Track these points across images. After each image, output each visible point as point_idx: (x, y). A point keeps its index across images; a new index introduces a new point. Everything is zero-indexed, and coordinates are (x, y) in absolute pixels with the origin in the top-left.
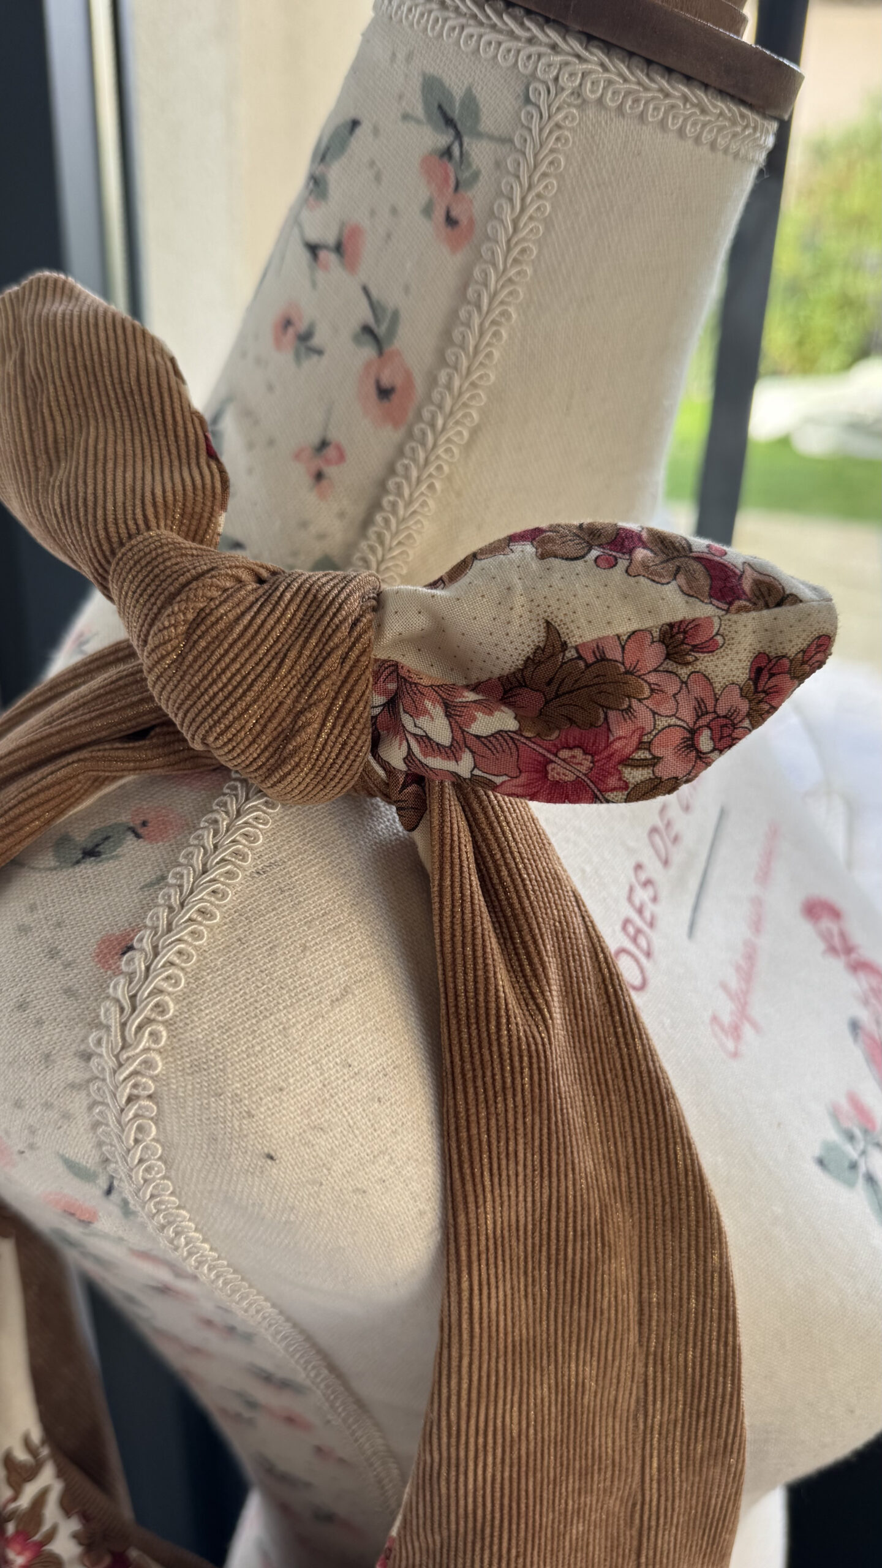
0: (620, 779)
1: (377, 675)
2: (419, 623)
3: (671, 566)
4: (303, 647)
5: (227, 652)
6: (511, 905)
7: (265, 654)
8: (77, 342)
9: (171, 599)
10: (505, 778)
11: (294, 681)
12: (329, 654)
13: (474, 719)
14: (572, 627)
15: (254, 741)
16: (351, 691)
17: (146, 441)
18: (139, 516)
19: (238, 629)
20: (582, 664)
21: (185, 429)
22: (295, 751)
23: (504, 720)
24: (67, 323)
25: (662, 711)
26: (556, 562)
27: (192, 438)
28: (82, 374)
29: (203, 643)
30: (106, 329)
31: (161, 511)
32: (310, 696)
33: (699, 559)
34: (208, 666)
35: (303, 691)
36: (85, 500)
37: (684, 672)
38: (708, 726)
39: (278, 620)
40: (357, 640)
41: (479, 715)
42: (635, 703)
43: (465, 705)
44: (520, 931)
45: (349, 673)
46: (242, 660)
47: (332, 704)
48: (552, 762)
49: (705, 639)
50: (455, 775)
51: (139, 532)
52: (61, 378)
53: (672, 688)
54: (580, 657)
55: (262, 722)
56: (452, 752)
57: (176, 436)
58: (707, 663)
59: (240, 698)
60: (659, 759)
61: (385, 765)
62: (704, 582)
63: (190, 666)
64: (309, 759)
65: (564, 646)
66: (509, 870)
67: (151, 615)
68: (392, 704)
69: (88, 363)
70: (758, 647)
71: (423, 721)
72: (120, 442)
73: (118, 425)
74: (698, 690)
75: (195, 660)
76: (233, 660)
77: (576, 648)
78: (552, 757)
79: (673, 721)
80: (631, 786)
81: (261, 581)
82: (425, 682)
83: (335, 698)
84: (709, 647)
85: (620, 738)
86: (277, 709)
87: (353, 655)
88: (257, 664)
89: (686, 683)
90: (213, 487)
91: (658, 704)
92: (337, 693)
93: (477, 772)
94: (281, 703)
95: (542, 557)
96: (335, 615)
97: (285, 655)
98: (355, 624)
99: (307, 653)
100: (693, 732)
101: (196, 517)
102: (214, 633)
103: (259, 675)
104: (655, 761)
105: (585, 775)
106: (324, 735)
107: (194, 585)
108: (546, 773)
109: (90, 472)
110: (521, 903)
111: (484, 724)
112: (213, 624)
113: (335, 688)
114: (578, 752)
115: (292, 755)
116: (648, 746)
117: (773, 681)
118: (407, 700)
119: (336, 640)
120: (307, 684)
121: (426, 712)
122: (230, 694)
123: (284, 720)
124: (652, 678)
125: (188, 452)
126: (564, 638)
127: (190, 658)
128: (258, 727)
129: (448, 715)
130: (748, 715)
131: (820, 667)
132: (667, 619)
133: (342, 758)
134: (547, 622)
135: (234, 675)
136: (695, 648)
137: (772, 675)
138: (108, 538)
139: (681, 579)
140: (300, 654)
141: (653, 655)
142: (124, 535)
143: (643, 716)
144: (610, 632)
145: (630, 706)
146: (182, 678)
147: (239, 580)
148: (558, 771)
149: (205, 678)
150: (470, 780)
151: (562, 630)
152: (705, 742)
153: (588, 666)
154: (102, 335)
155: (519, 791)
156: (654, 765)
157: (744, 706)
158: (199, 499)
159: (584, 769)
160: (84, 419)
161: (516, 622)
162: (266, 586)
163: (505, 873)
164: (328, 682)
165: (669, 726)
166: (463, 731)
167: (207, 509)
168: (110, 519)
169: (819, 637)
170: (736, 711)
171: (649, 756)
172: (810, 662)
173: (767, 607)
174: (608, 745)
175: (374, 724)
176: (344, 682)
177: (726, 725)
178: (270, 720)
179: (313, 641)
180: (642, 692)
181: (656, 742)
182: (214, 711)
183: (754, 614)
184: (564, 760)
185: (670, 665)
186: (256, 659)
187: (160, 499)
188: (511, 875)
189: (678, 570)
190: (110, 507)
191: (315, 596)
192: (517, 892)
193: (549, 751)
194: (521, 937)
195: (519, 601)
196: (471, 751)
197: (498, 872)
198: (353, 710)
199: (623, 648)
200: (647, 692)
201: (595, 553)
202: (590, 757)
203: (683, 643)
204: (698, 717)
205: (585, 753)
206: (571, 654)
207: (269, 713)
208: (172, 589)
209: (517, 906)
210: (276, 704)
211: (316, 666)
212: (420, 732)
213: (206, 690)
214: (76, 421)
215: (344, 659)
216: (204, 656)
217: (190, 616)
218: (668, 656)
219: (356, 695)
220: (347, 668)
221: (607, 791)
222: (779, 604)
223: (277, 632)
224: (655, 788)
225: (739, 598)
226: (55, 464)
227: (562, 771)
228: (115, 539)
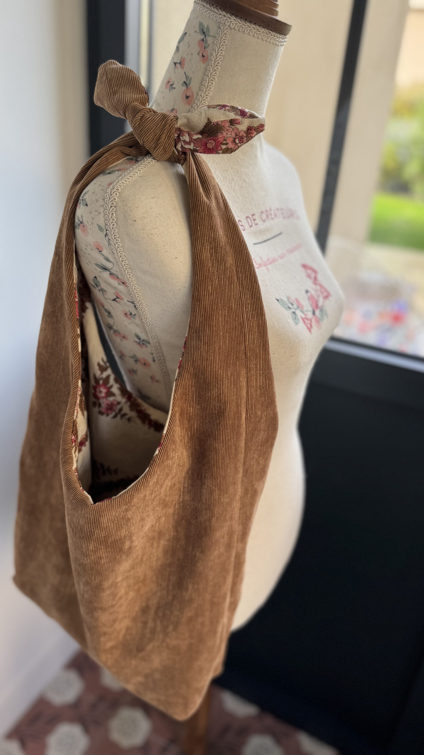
0: (221, 148)
1: (176, 130)
2: (185, 120)
3: (233, 110)
4: (162, 123)
5: (148, 122)
6: (203, 179)
7: (155, 123)
8: (119, 72)
9: (138, 113)
10: (199, 148)
11: (160, 129)
12: (167, 124)
13: (194, 136)
14: (213, 119)
15: (152, 141)
16: (171, 132)
17: (133, 90)
18: (132, 101)
19: (150, 118)
20: (214, 125)
21: (141, 88)
22: (160, 143)
23: (200, 136)
24: (117, 69)
25: (229, 133)
26: (211, 108)
27: (142, 90)
28: (120, 78)
29: (143, 120)
30: (125, 69)
31: (136, 100)
32: (163, 132)
33: (239, 110)
34: (144, 125)
35: (162, 131)
36: (122, 99)
37: (233, 127)
38: (238, 138)
39: (157, 118)
40: (172, 122)
41: (195, 135)
42: (223, 131)
43: (192, 134)
44: (205, 184)
45: (170, 128)
46: (150, 124)
47: (167, 134)
48: (208, 143)
49: (238, 122)
50: (190, 149)
51: (132, 103)
52: (116, 79)
53: (231, 130)
54: (214, 124)
55: (154, 136)
56: (189, 143)
57: (139, 89)
58: (238, 126)
59: (150, 131)
60: (228, 143)
61: (177, 150)
62: (239, 113)
63: (141, 125)
64: (162, 145)
65: (211, 122)
66: (202, 172)
67: (134, 116)
68: (179, 137)
69: (121, 76)
70: (249, 125)
71: (184, 137)
72: (128, 90)
73: (128, 87)
74: (236, 131)
75: (142, 124)
76: (149, 124)
77: (213, 123)
78: (208, 142)
79: (230, 136)
80: (223, 149)
81: (154, 112)
82: (185, 130)
83: (168, 133)
84: (239, 123)
85: (220, 138)
86: (156, 134)
87: (171, 125)
88: (153, 125)
89: (233, 129)
90: (146, 98)
91: (228, 132)
92: (168, 132)
93: (194, 148)
94: (158, 133)
95: (208, 108)
96: (168, 118)
97: (159, 124)
98: (172, 120)
99: (163, 124)
100: (235, 139)
101: (143, 103)
102: (145, 119)
103: (154, 127)
104: (227, 144)
105: (214, 146)
106: (165, 141)
107: (142, 110)
108: (206, 146)
109: (122, 95)
110: (205, 179)
111: (195, 137)
112: (145, 117)
113: (168, 131)
114: (212, 141)
115: (159, 144)
116: (225, 140)
117: (251, 131)
118: (181, 134)
119: (168, 122)
120: (162, 130)
121: (185, 135)
122: (148, 130)
123: (158, 137)
124: (227, 128)
125: (141, 92)
126: (211, 121)
127: (141, 123)
128: (153, 137)
129: (189, 136)
130: (246, 137)
131: (262, 131)
132: (230, 118)
133: (169, 146)
134: (208, 118)
135: (149, 127)
136: (236, 123)
137: (251, 130)
138: (126, 104)
139: (235, 112)
140: (161, 124)
141: (228, 124)
142: (129, 104)
143: (225, 134)
144: (220, 120)
145: (222, 132)
146: (139, 127)
147: (151, 111)
148: (210, 146)
149: (144, 127)
150: (193, 150)
151: (211, 119)
152: (237, 141)
153: (215, 126)
154: (124, 70)
155: (202, 151)
156: (227, 145)
157: (245, 135)
158: (143, 99)
159: (213, 145)
160: (120, 87)
161: (202, 118)
162: (154, 114)
163: (202, 173)
164: (166, 129)
165: (230, 137)
166: (191, 138)
167: (145, 102)
168: (127, 101)
169: (261, 124)
170: (243, 135)
171: (226, 143)
172: (259, 129)
173: (251, 118)
174: (218, 139)
175: (175, 141)
176: (170, 130)
177: (241, 138)
178: (155, 136)
179: (164, 122)
180: (225, 130)
181: (227, 140)
182: (145, 133)
183: (248, 119)
184: (210, 143)
185: (231, 126)
186: (153, 124)
187: (136, 98)
188: (203, 173)
189: (234, 111)
190: (126, 99)
191: (165, 115)
192: (204, 177)
193: (207, 141)
194: (205, 185)
195: (203, 115)
196: (193, 143)
197: (200, 173)
198: (171, 136)
199: (222, 123)
200: (226, 130)
201: (218, 108)
202: (214, 142)
203: (233, 122)
204: (236, 136)
205: (214, 141)
206: (212, 124)
207: (155, 135)
208: (138, 111)
209: (204, 179)
210: (156, 133)
211: (164, 126)
212: (183, 140)
213: (144, 130)
214: (119, 87)
215: (170, 125)
216: (143, 123)
217: (141, 115)
218: (231, 125)
219: (172, 133)
220: (170, 127)
221: (219, 150)
222: (253, 118)
223: (157, 120)
224: (228, 150)
225: (246, 116)
226: (115, 95)
227: (210, 145)
228: (127, 104)
